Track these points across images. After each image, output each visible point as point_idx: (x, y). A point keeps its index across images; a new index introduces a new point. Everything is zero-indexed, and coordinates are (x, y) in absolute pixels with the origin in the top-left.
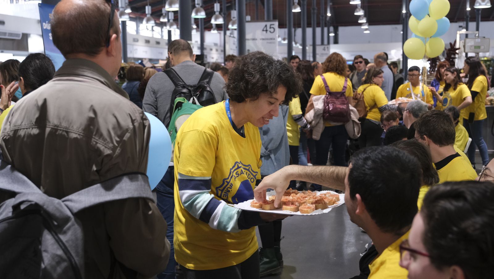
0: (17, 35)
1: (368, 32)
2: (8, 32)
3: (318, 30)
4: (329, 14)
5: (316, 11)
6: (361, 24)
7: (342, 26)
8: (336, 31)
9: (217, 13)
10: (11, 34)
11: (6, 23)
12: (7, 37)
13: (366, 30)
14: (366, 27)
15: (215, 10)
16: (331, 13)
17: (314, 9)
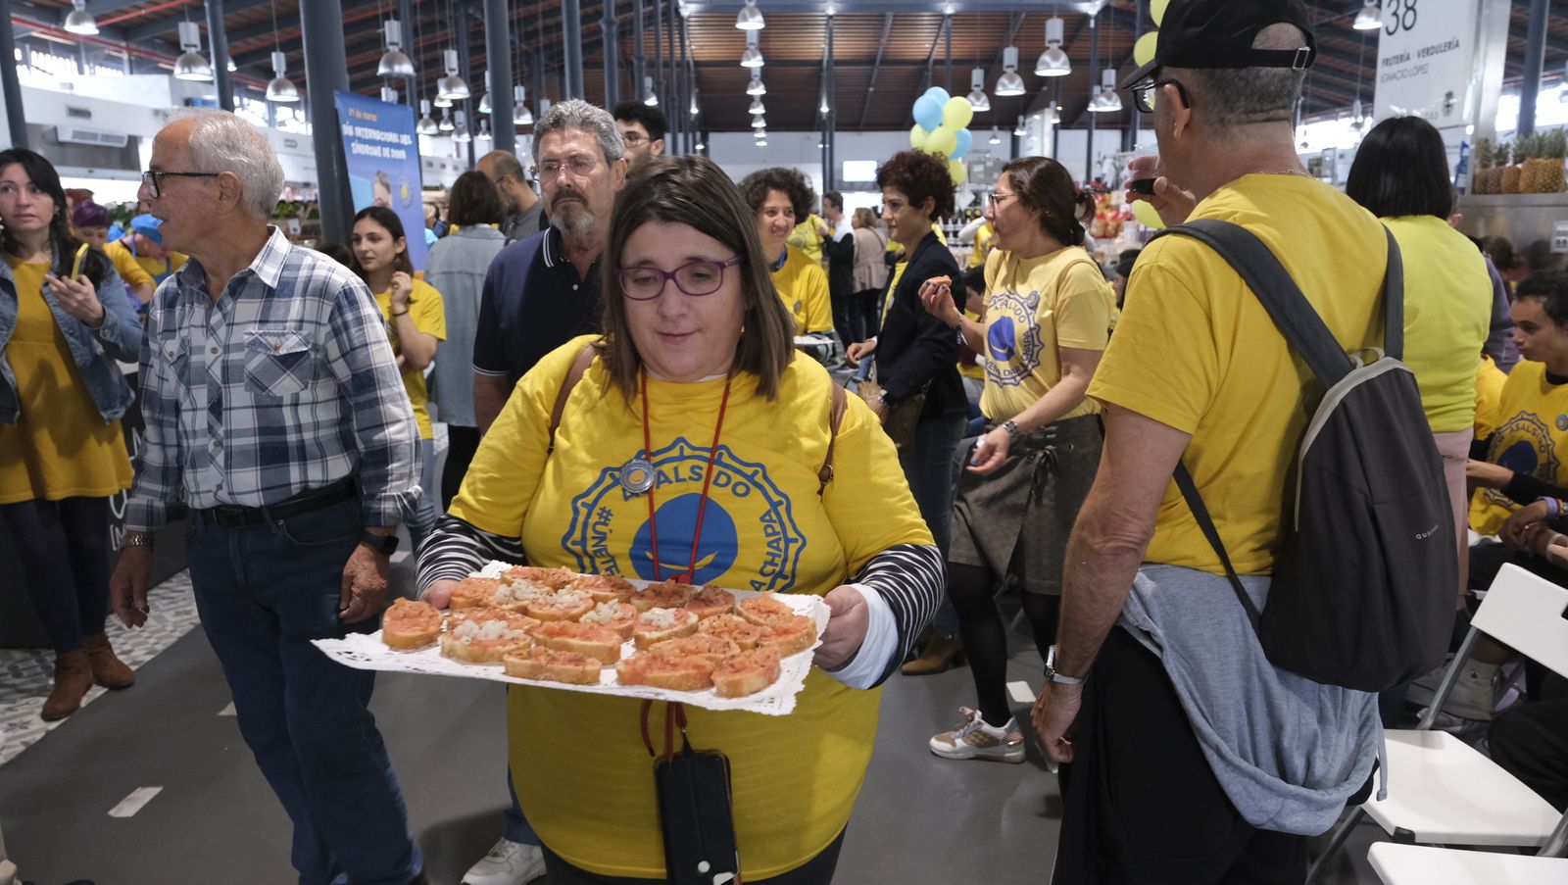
0: (119, 139)
1: (762, 144)
2: (100, 132)
3: (680, 137)
4: (694, 110)
5: (676, 104)
6: (754, 130)
7: (714, 131)
8: (704, 140)
9: (520, 105)
10: (106, 137)
11: (93, 114)
12: (99, 142)
13: (760, 139)
14: (762, 135)
15: (517, 98)
16: (698, 106)
17: (673, 100)
